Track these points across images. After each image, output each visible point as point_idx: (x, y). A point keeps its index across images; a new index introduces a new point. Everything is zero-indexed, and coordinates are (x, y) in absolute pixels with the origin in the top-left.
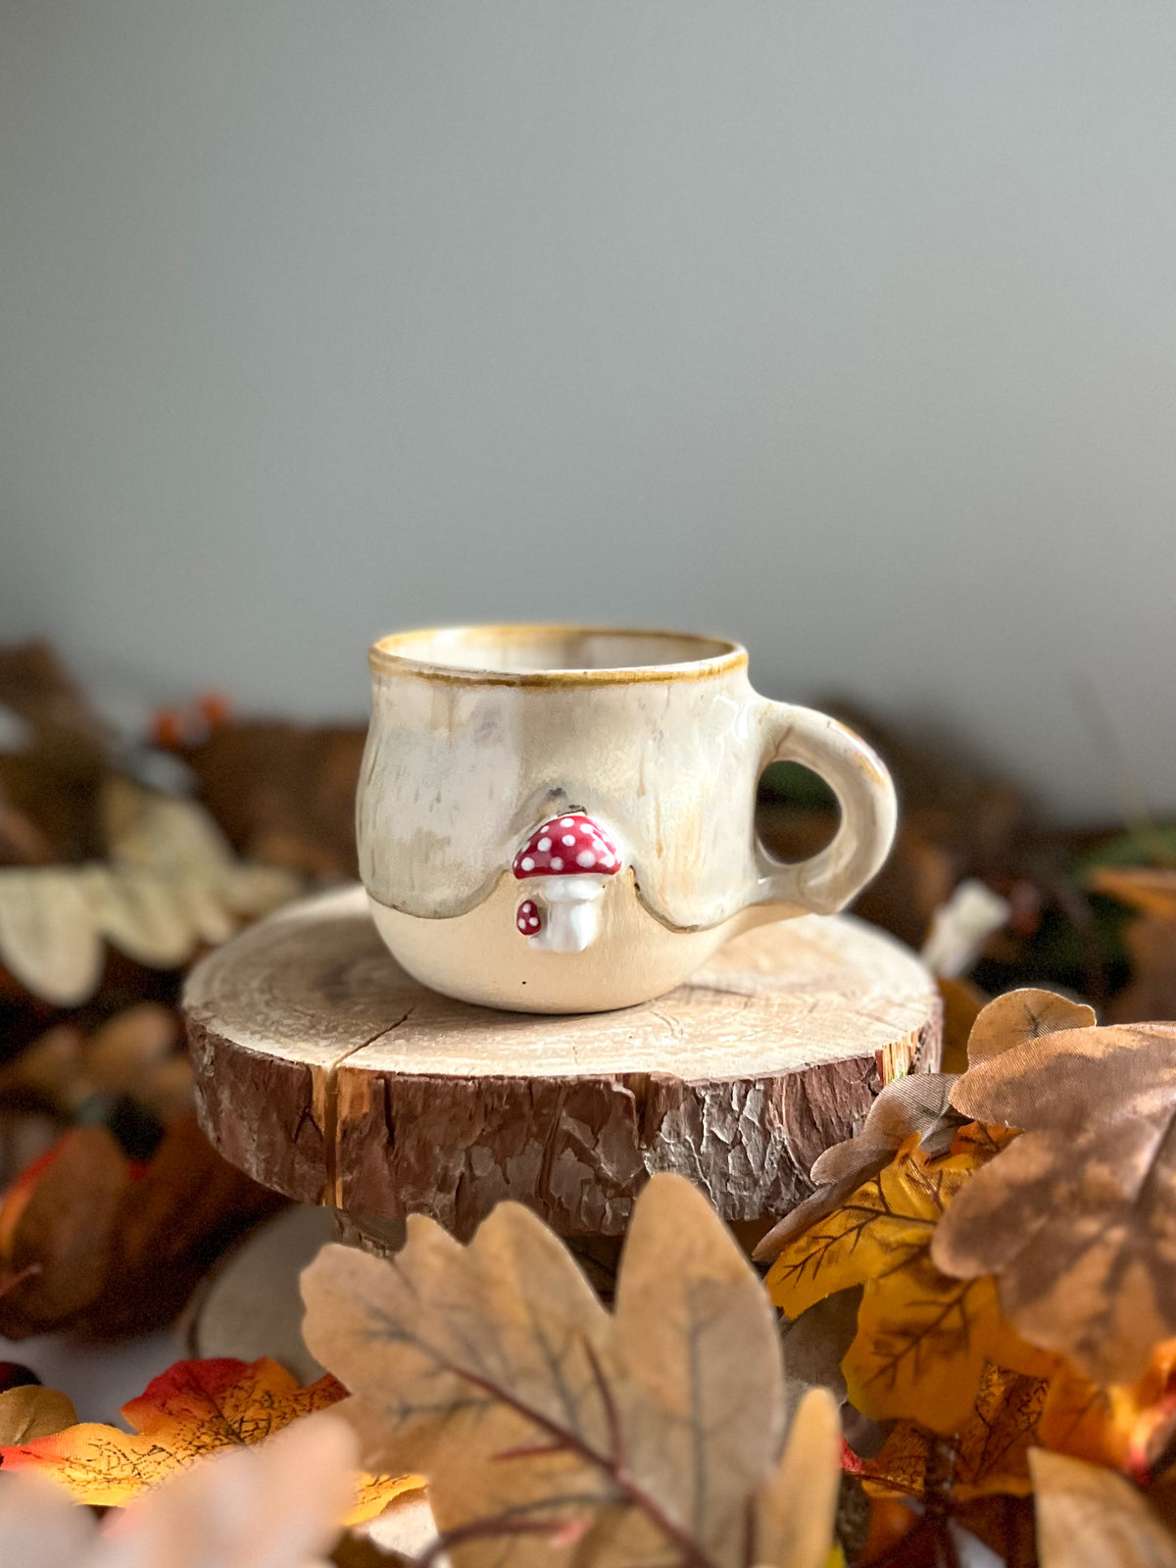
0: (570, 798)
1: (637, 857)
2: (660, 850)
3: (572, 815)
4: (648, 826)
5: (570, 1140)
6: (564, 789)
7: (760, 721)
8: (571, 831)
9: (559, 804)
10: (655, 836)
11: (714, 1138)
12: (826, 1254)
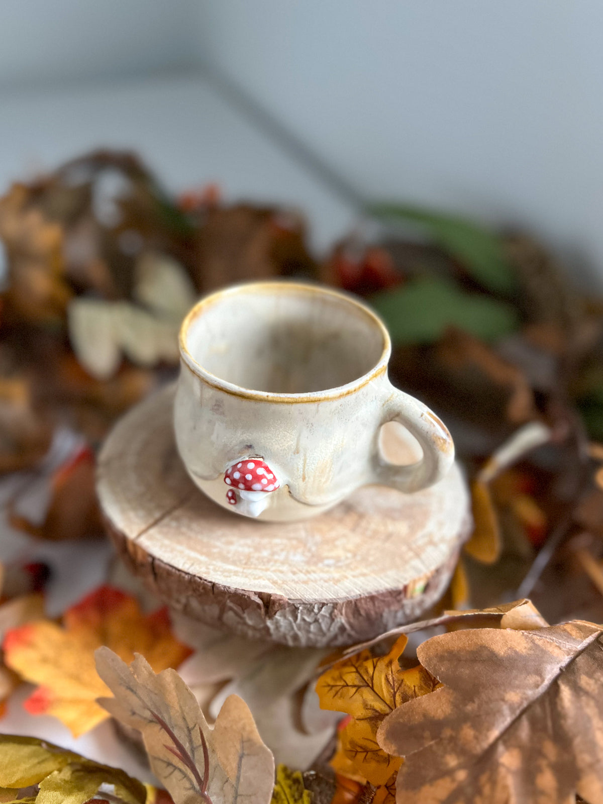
0: (256, 450)
1: (290, 480)
2: (304, 479)
3: (256, 459)
4: (298, 468)
5: (231, 609)
6: (254, 445)
7: (384, 405)
8: (252, 472)
9: (250, 451)
10: (302, 472)
11: (304, 620)
12: (340, 691)
